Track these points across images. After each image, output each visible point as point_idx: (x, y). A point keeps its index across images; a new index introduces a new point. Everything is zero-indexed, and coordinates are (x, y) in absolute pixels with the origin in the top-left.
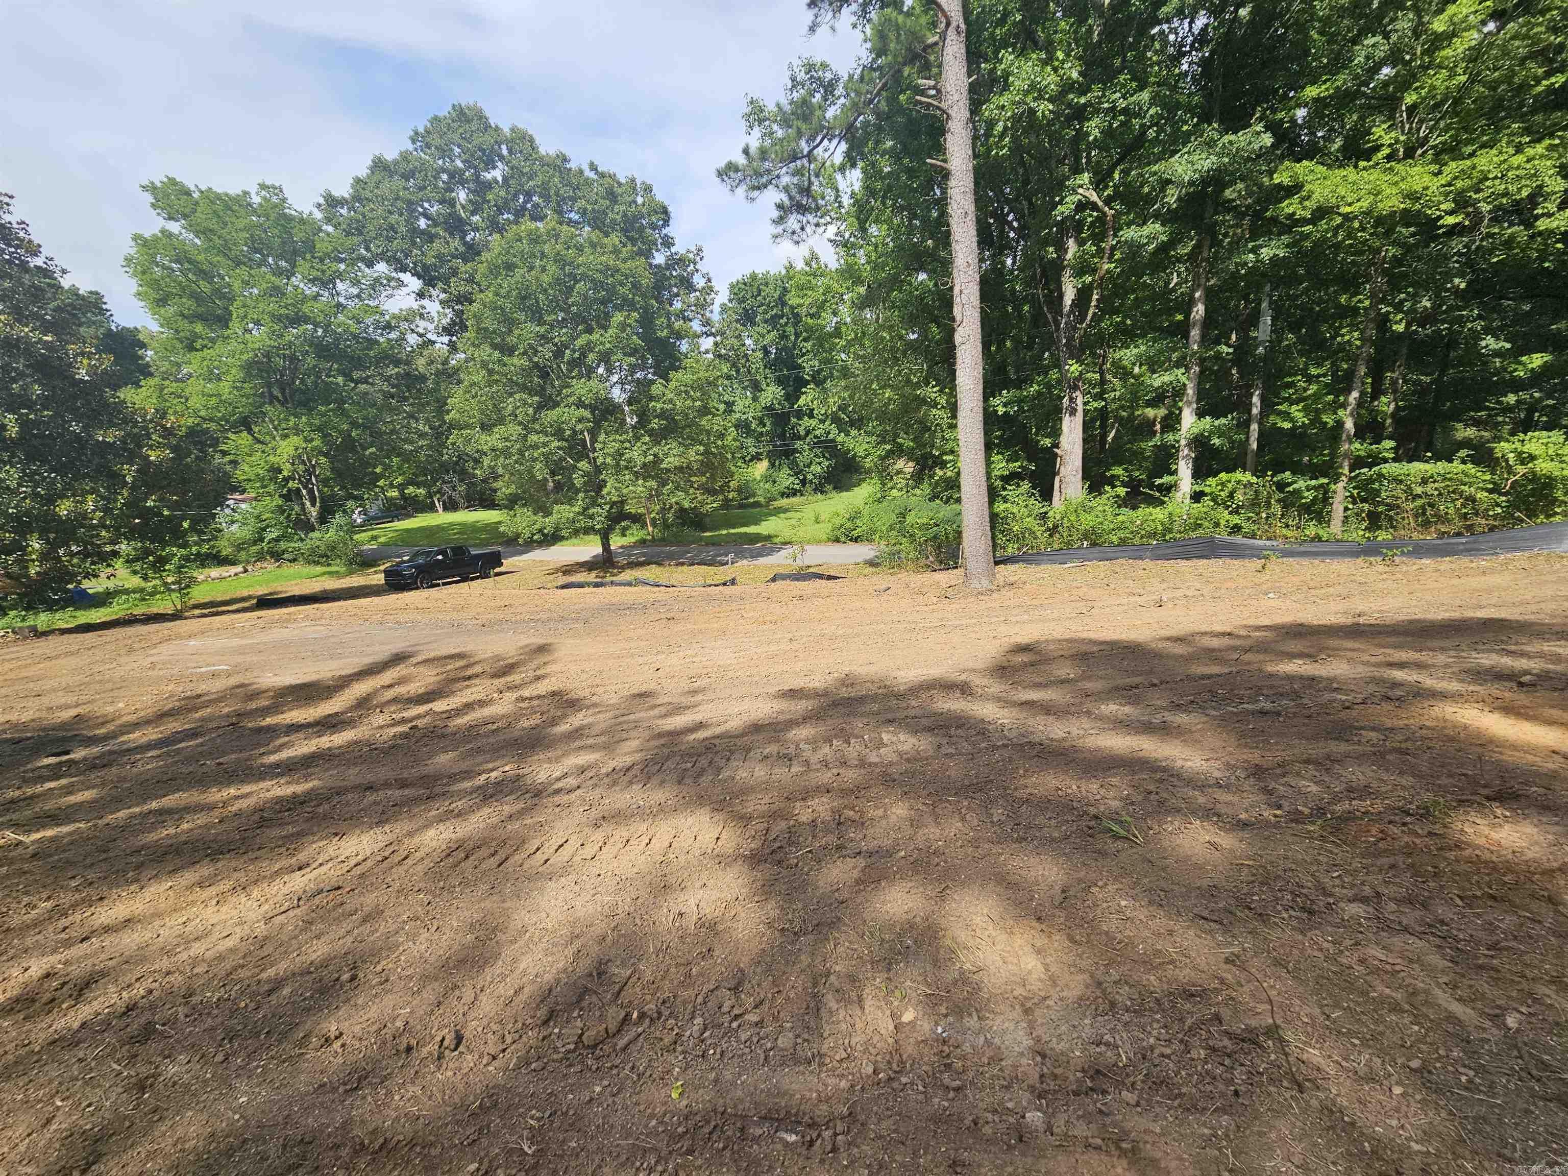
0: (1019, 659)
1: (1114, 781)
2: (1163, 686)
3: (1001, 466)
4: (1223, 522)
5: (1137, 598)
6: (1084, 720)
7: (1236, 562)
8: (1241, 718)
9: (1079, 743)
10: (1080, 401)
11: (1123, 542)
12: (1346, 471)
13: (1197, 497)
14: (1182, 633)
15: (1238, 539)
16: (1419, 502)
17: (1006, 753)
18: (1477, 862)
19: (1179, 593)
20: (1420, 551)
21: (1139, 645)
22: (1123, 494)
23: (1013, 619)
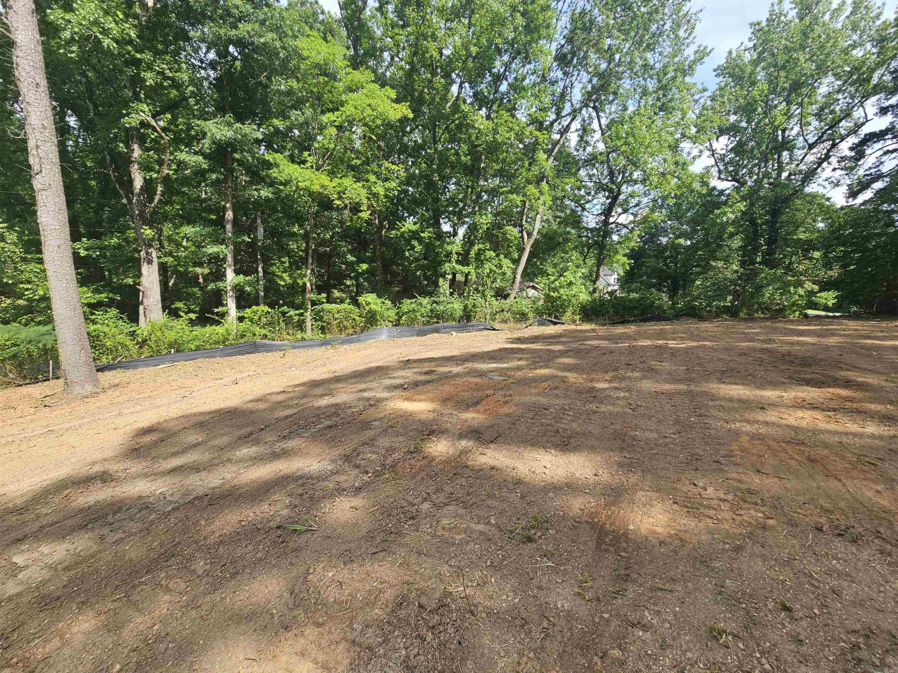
0: (147, 439)
1: (276, 497)
2: (268, 429)
3: (89, 296)
4: (257, 333)
5: (220, 381)
6: (229, 466)
7: (269, 354)
8: (321, 433)
9: (236, 482)
10: (154, 255)
11: (198, 348)
12: (310, 307)
13: (241, 319)
14: (258, 397)
15: (266, 341)
16: (338, 321)
17: (180, 515)
18: (442, 462)
19: (245, 375)
20: (344, 342)
21: (236, 409)
22: (194, 318)
23: (127, 411)
